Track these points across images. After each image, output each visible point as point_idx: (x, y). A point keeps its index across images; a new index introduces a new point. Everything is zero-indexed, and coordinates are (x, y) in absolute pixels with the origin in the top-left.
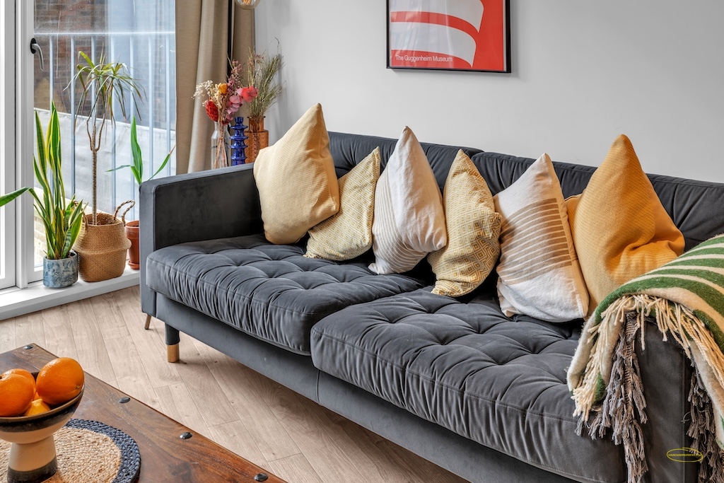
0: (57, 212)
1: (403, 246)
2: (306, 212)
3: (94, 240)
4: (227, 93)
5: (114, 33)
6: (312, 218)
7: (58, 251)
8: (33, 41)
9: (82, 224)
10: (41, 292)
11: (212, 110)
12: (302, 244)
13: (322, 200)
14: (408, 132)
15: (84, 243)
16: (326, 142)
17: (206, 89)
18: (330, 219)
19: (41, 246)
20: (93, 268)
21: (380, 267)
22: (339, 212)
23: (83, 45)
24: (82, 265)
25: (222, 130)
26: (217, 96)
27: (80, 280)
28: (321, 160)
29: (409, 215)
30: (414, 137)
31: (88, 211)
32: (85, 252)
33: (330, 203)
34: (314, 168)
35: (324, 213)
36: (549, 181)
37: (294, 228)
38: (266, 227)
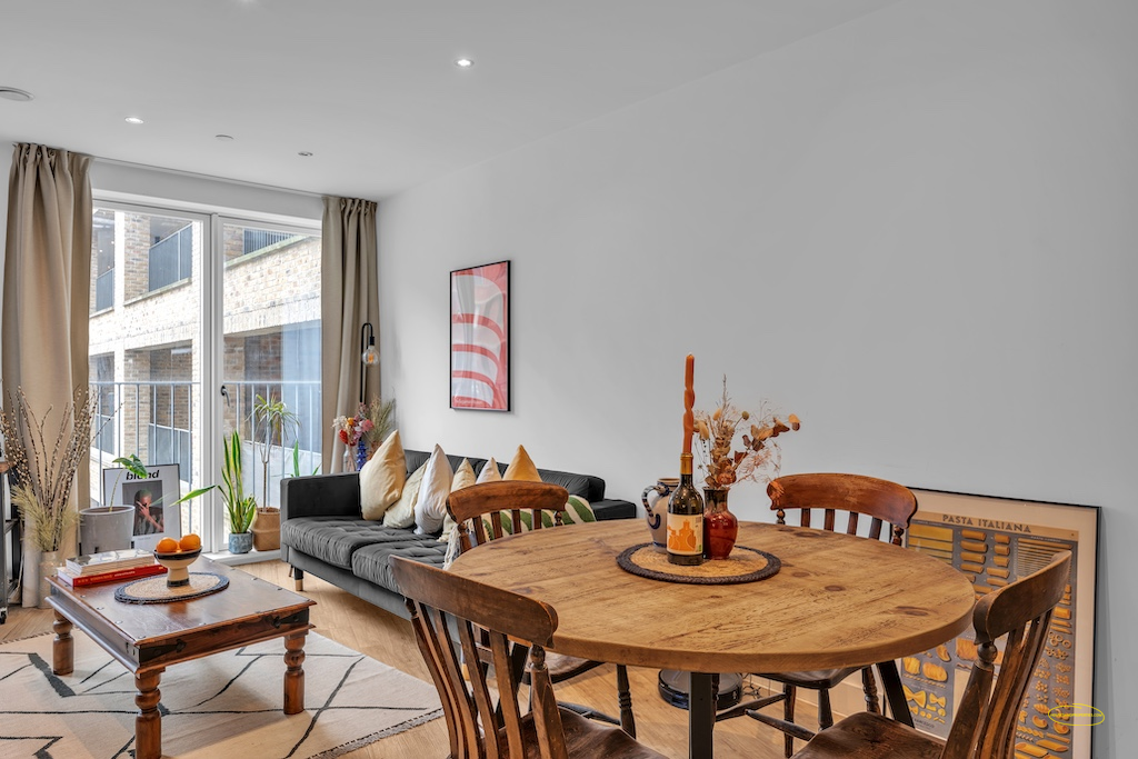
0: (238, 503)
1: (426, 515)
2: (381, 498)
3: (263, 522)
4: (353, 425)
5: (287, 382)
6: (385, 502)
7: (239, 529)
8: (223, 387)
9: (255, 512)
10: (228, 555)
11: (344, 436)
12: (380, 521)
13: (390, 491)
14: (438, 446)
15: (256, 525)
16: (400, 455)
17: (341, 421)
18: (394, 503)
19: (228, 528)
20: (262, 542)
21: (418, 532)
22: (400, 498)
23: (261, 390)
24: (255, 540)
25: (351, 450)
26: (347, 428)
27: (254, 550)
28: (394, 466)
29: (429, 496)
30: (441, 450)
31: (260, 505)
32: (256, 531)
33: (396, 493)
34: (388, 471)
35: (391, 499)
36: (492, 473)
37: (376, 509)
38: (363, 511)
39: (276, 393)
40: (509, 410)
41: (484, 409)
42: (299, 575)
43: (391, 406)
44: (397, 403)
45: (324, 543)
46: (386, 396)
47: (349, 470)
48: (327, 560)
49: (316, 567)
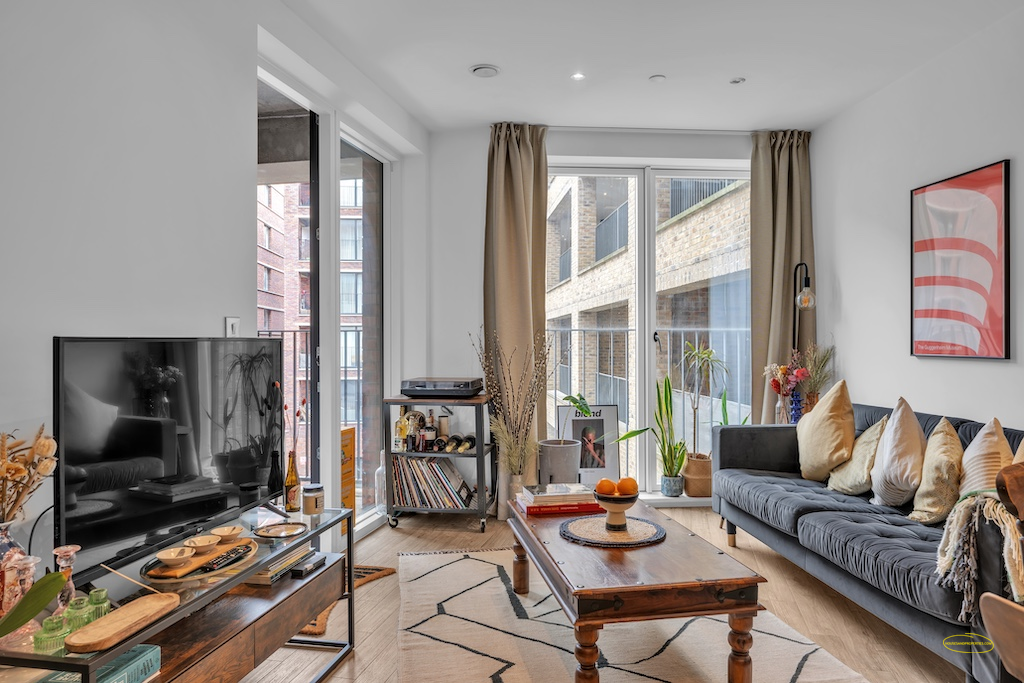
0: (670, 447)
1: (888, 484)
2: (825, 456)
3: (693, 468)
4: (786, 373)
5: (715, 329)
6: (830, 461)
7: (670, 472)
8: (656, 334)
9: (686, 457)
10: (660, 496)
11: (776, 385)
12: (825, 482)
13: (838, 448)
14: (902, 401)
15: (687, 470)
16: (848, 409)
17: (772, 370)
18: (843, 463)
19: (660, 471)
20: (692, 486)
21: (876, 501)
22: (850, 459)
23: (689, 336)
24: (685, 485)
25: (784, 400)
26: (779, 376)
27: (684, 494)
28: (840, 421)
29: (893, 461)
30: (907, 406)
31: (690, 450)
32: (687, 476)
33: (844, 452)
34: (834, 426)
35: (838, 459)
36: (996, 439)
37: (818, 469)
38: (801, 468)
39: (705, 340)
40: (1008, 356)
41: (967, 356)
42: (732, 530)
43: (830, 353)
44: (837, 350)
45: (761, 502)
46: (824, 343)
47: (782, 422)
48: (766, 521)
49: (752, 525)
